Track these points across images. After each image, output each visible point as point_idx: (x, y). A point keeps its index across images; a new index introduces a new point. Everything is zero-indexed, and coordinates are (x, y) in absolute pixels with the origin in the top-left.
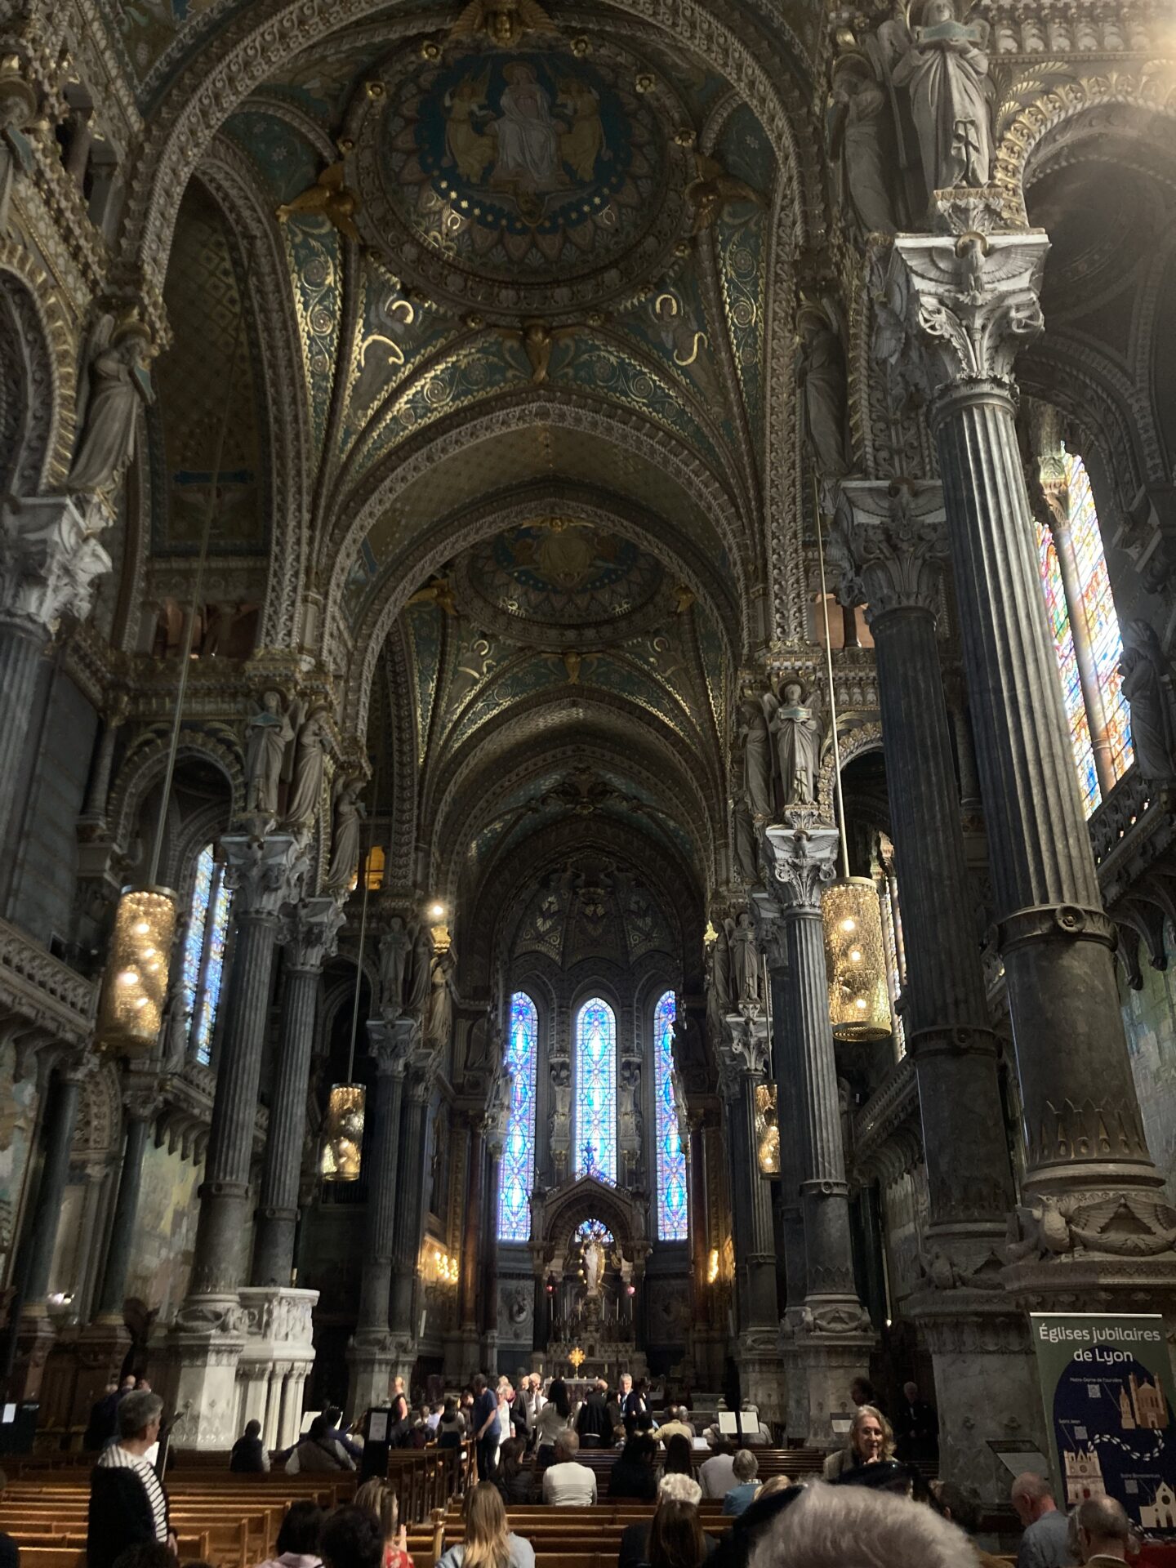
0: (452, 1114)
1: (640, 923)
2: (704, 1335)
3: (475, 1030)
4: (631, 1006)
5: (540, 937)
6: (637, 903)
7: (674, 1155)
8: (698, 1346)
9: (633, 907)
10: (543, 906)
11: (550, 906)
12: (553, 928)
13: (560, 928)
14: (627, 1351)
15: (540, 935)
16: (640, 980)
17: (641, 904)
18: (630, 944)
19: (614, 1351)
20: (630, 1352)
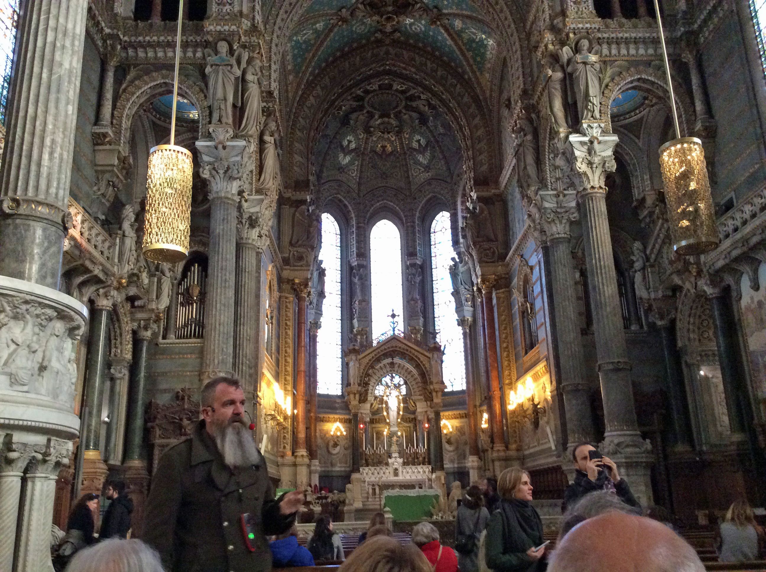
0: (280, 280)
1: (420, 158)
2: (502, 454)
3: (297, 214)
4: (413, 222)
5: (341, 169)
6: (418, 141)
8: (497, 464)
9: (415, 145)
10: (344, 143)
11: (349, 144)
12: (351, 163)
13: (357, 163)
14: (424, 472)
15: (342, 168)
16: (421, 202)
17: (421, 142)
18: (413, 175)
19: (414, 472)
20: (427, 472)
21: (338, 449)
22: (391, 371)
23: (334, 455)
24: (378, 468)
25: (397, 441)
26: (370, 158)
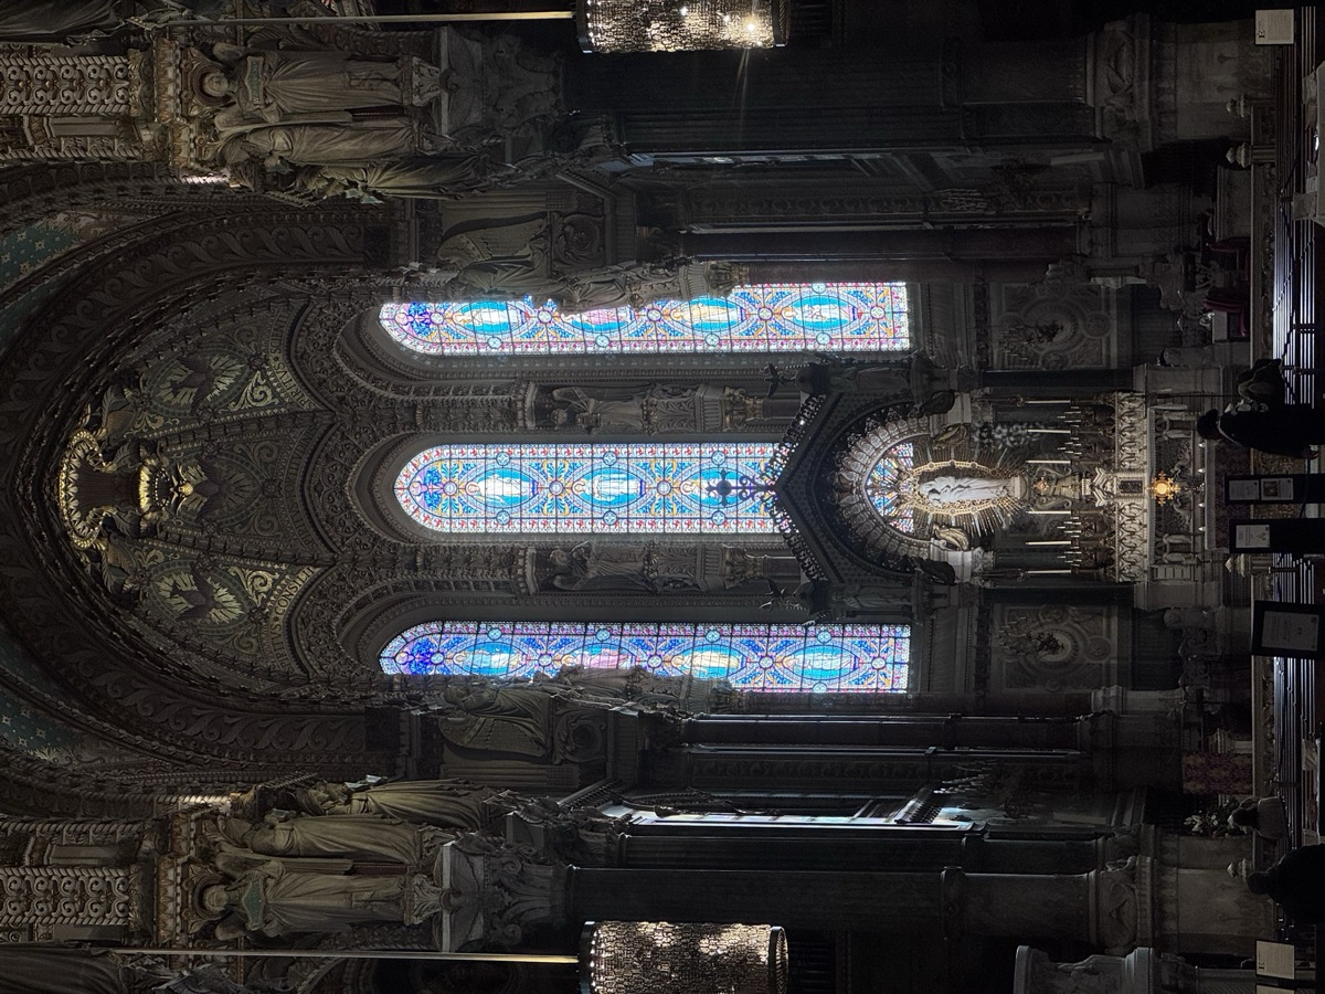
0: (647, 783)
1: (224, 383)
2: (1099, 235)
4: (413, 407)
5: (256, 615)
6: (176, 388)
7: (734, 315)
9: (186, 398)
10: (180, 608)
11: (182, 593)
12: (236, 587)
13: (233, 570)
14: (1132, 412)
15: (251, 614)
16: (354, 384)
17: (179, 379)
18: (272, 406)
19: (1132, 440)
20: (1132, 405)
21: (1061, 638)
22: (859, 492)
23: (1076, 648)
24: (1120, 534)
25: (1048, 480)
26: (219, 529)
